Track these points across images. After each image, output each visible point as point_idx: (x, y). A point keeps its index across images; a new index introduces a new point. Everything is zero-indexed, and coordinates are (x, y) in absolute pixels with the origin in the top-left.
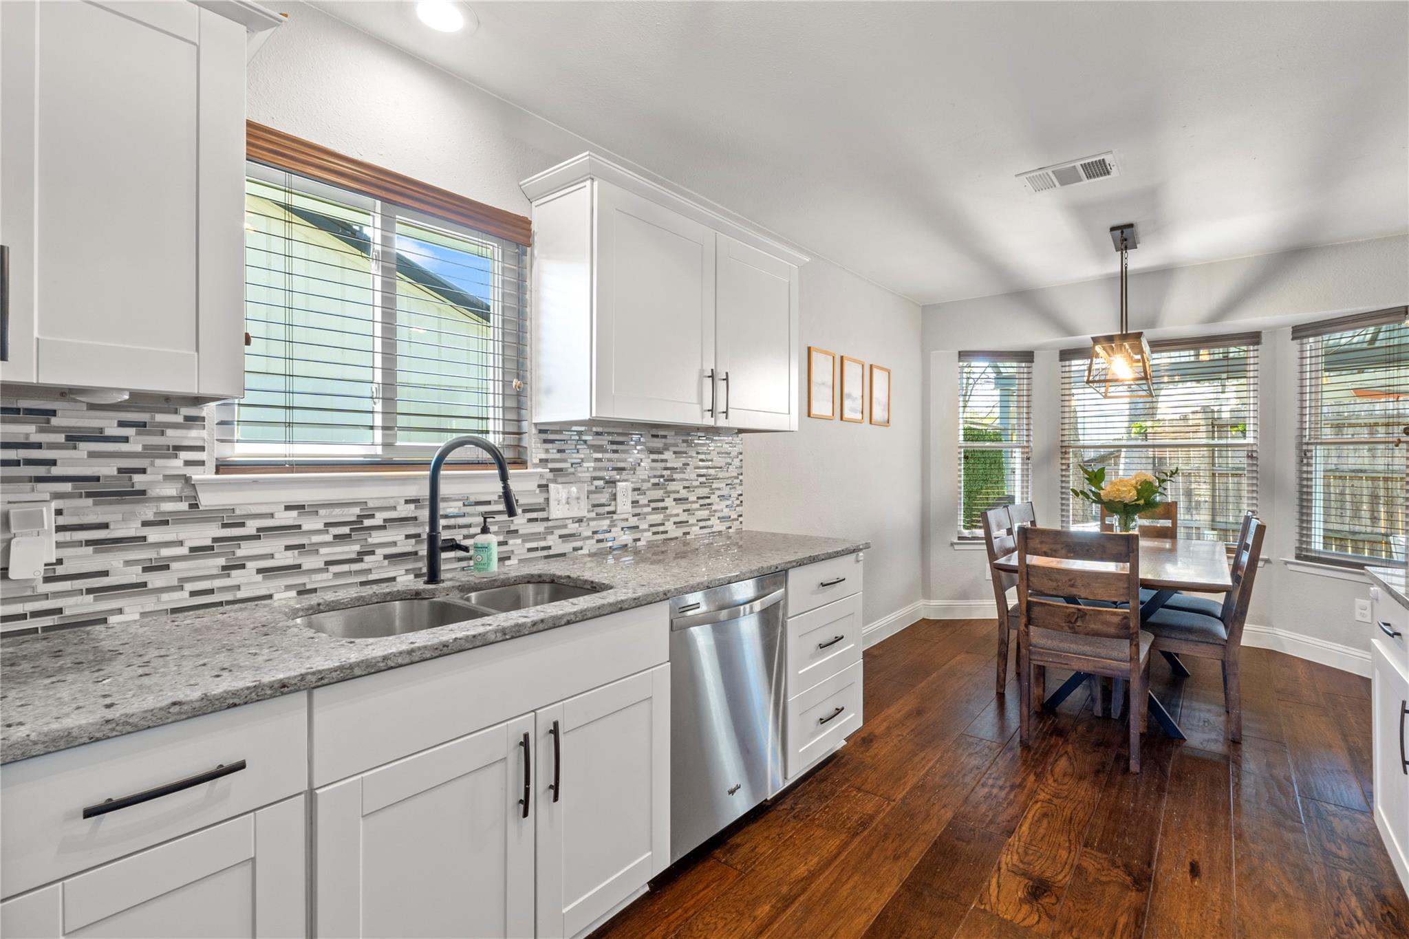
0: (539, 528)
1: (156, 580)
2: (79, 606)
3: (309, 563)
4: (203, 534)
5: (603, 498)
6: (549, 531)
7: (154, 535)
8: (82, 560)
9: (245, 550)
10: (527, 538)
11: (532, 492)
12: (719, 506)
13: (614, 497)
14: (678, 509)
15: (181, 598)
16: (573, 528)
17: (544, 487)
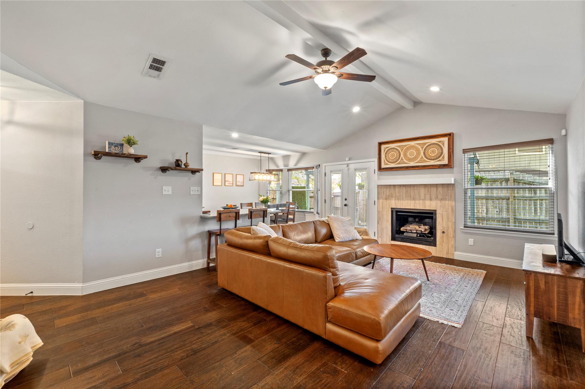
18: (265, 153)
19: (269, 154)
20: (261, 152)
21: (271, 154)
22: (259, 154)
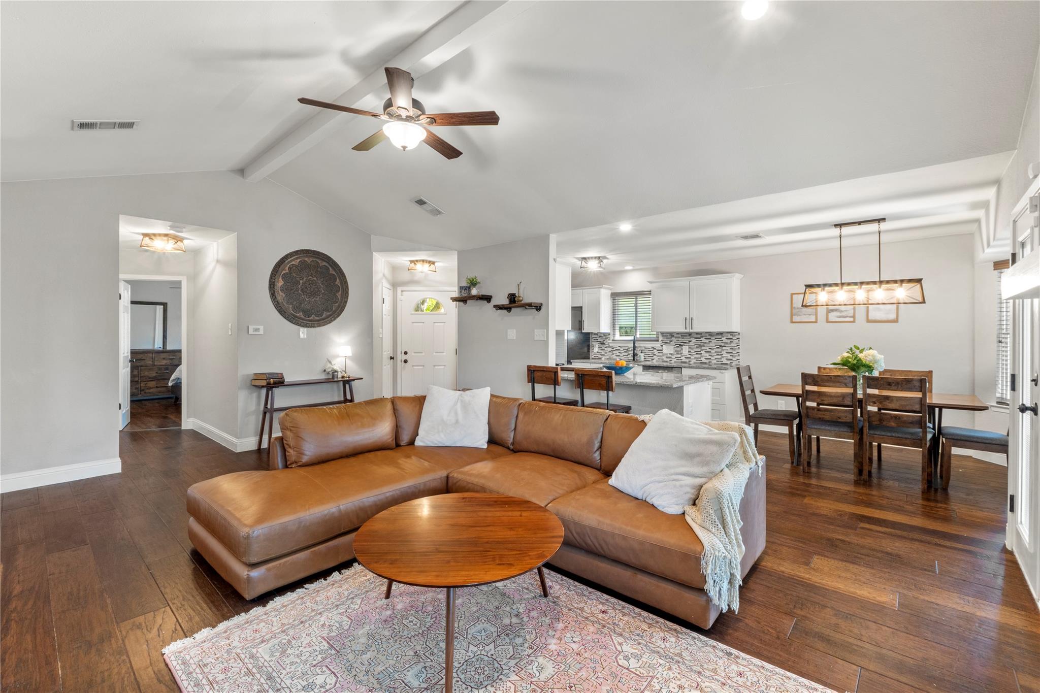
0: (661, 354)
1: (606, 355)
2: (600, 356)
3: (621, 355)
4: (610, 349)
5: (679, 349)
6: (663, 355)
7: (606, 349)
8: (600, 351)
9: (614, 352)
10: (658, 356)
11: (659, 347)
12: (725, 355)
13: (682, 349)
14: (707, 355)
15: (608, 357)
16: (670, 356)
17: (662, 346)
18: (859, 223)
19: (879, 221)
20: (839, 225)
21: (884, 219)
22: (837, 231)
